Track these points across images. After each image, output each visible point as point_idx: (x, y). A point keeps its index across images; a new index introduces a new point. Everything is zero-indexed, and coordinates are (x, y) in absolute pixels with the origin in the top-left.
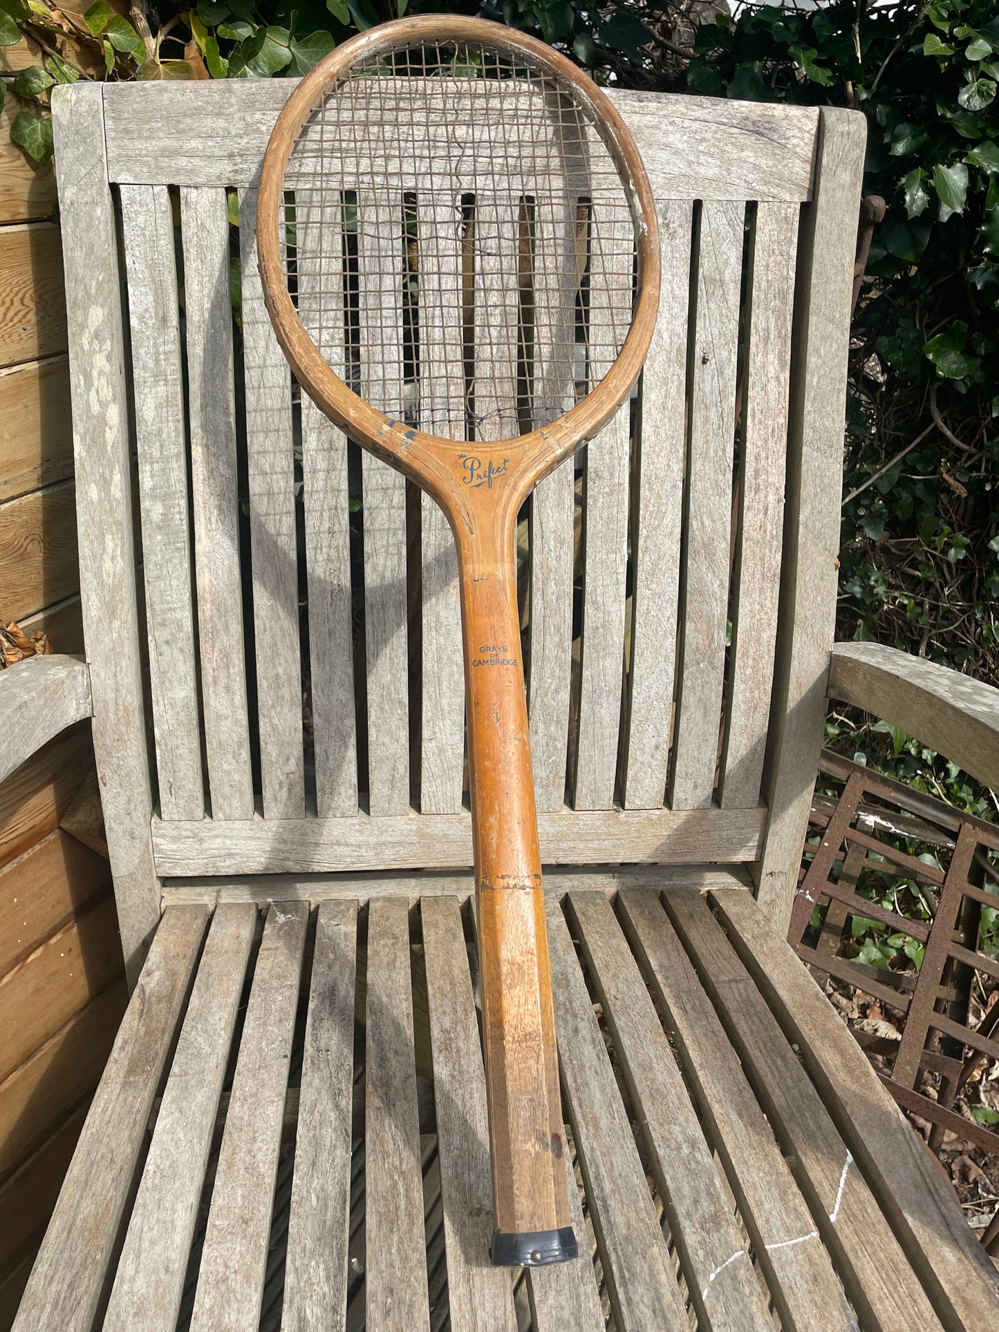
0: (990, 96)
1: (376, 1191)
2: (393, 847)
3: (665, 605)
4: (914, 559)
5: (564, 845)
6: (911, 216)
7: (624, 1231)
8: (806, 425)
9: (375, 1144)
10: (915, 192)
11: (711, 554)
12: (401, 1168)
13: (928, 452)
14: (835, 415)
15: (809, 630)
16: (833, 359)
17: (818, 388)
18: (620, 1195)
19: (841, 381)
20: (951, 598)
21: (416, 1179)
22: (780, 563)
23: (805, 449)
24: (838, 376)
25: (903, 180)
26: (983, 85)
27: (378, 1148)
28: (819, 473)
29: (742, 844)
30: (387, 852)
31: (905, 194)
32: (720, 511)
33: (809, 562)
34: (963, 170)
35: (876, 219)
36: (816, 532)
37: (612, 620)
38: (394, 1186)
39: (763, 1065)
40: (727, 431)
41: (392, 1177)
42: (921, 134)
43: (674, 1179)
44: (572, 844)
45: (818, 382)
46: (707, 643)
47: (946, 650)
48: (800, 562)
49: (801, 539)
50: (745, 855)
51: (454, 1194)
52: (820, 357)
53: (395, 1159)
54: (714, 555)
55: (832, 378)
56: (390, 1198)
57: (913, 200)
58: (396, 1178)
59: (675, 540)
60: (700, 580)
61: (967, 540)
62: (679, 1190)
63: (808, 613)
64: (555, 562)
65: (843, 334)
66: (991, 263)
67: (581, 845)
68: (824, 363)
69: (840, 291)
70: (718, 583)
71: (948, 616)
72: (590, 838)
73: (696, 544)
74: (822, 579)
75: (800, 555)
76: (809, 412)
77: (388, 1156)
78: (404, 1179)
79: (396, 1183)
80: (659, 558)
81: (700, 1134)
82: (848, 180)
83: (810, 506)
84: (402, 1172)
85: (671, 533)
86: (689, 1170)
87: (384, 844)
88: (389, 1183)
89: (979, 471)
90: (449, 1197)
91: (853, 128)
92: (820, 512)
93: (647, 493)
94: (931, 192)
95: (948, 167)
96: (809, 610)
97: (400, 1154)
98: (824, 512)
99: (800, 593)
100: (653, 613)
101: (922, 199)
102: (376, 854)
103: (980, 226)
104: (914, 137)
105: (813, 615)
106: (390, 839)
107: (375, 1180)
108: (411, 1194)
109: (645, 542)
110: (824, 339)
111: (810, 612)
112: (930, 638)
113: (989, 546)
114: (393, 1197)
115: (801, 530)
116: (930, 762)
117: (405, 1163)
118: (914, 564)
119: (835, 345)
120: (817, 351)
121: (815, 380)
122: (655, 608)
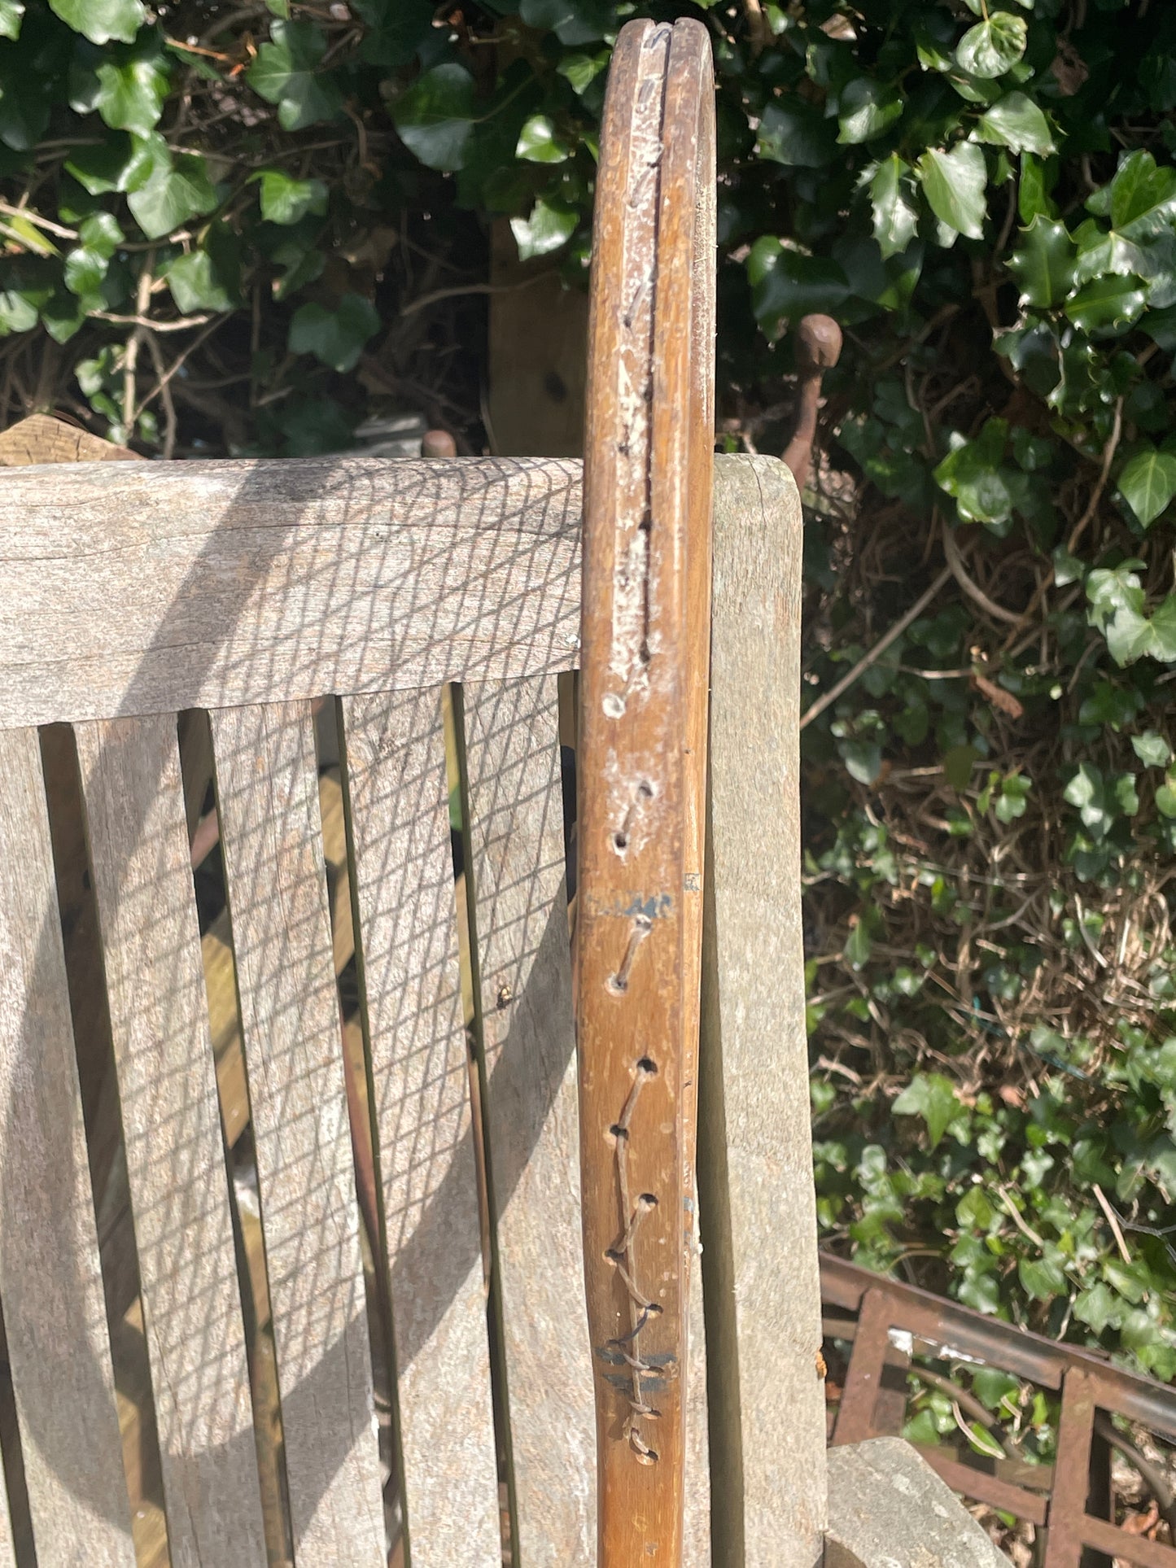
0: (1015, 49)
3: (469, 1499)
4: (938, 801)
6: (887, 252)
8: (729, 1105)
10: (889, 206)
11: (556, 1389)
13: (945, 618)
14: (788, 1077)
15: (776, 1502)
16: (772, 969)
17: (748, 1027)
19: (793, 1008)
20: (1006, 865)
22: (703, 1375)
23: (732, 1154)
24: (787, 998)
25: (867, 175)
26: (1002, 27)
28: (766, 1196)
31: (872, 212)
32: (568, 1296)
33: (762, 1372)
34: (974, 155)
35: (826, 364)
36: (771, 1312)
37: (358, 1553)
40: (566, 1133)
42: (893, 99)
45: (747, 1017)
46: (567, 1555)
47: (1002, 953)
48: (744, 1375)
49: (742, 1332)
52: (745, 967)
54: (565, 1384)
55: (774, 1006)
57: (889, 224)
59: (477, 1370)
60: (538, 1439)
61: (1026, 783)
63: (770, 1468)
64: (214, 1468)
65: (789, 917)
66: (1034, 319)
68: (756, 978)
69: (776, 834)
70: (580, 1436)
71: (1003, 901)
73: (522, 1370)
74: (792, 1399)
75: (742, 1363)
76: (734, 1079)
80: (447, 1410)
82: (771, 618)
83: (754, 1264)
85: (468, 1358)
89: (1036, 662)
91: (770, 514)
92: (776, 1272)
93: (407, 1286)
94: (918, 201)
95: (948, 151)
96: (773, 1462)
98: (785, 1269)
99: (751, 1434)
100: (446, 1520)
101: (905, 220)
103: (1010, 257)
104: (881, 105)
105: (783, 1472)
109: (413, 1384)
110: (750, 931)
111: (775, 1467)
112: (978, 936)
113: (1066, 795)
115: (741, 1313)
116: (993, 1159)
118: (940, 812)
119: (773, 940)
120: (738, 957)
121: (740, 1013)
122: (449, 1509)
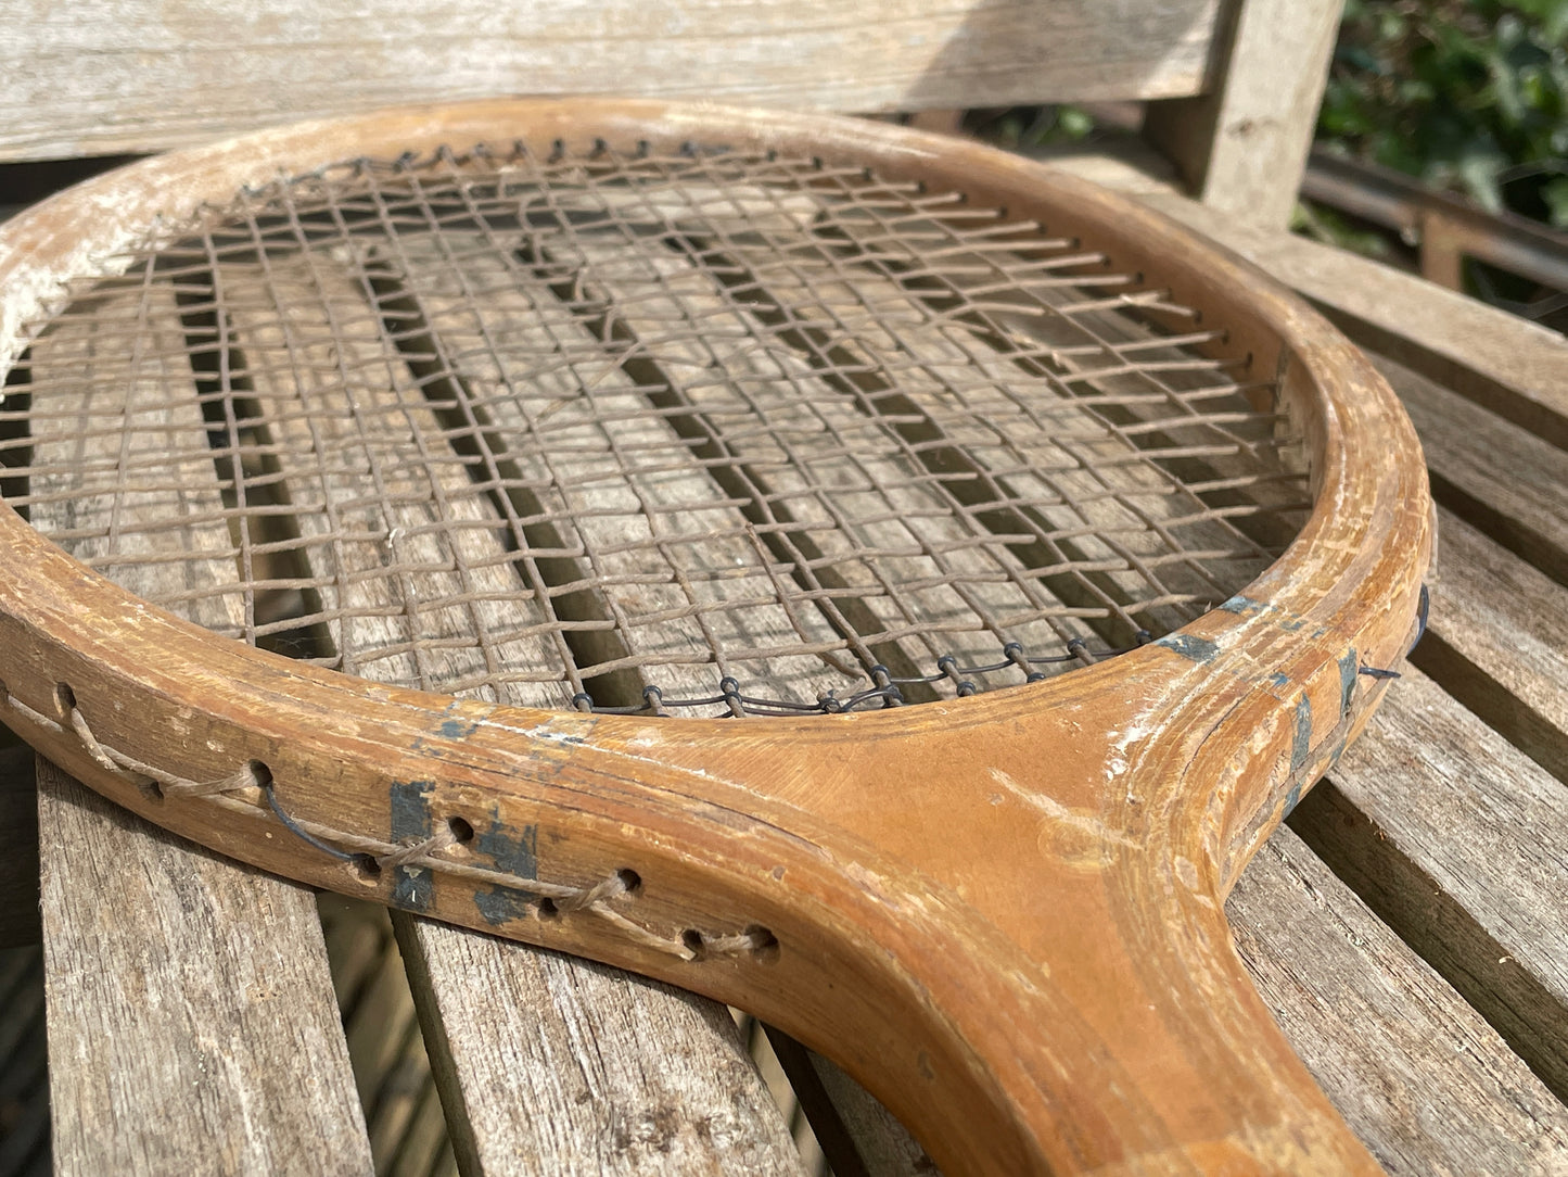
1: (107, 1117)
2: (92, 69)
5: (657, 55)
7: (1375, 1106)
9: (89, 917)
12: (229, 997)
18: (1273, 958)
21: (314, 1035)
27: (105, 930)
29: (1168, 38)
30: (75, 88)
38: (204, 1079)
39: (1522, 504)
41: (186, 1043)
43: (1457, 867)
44: (682, 49)
50: (1175, 77)
51: (522, 1072)
53: (194, 967)
56: (182, 1139)
58: (209, 1042)
62: (1506, 904)
67: (712, 53)
72: (736, 26)
77: (160, 957)
78: (249, 1040)
79: (213, 1065)
81: (1452, 709)
84: (236, 1017)
86: (1498, 828)
87: (56, 56)
88: (172, 1070)
90: (497, 1087)
97: (219, 943)
102: (36, 98)
106: (78, 37)
107: (99, 1067)
108: (294, 1104)
114: (201, 1128)
117: (246, 970)
